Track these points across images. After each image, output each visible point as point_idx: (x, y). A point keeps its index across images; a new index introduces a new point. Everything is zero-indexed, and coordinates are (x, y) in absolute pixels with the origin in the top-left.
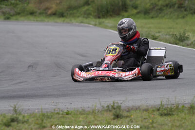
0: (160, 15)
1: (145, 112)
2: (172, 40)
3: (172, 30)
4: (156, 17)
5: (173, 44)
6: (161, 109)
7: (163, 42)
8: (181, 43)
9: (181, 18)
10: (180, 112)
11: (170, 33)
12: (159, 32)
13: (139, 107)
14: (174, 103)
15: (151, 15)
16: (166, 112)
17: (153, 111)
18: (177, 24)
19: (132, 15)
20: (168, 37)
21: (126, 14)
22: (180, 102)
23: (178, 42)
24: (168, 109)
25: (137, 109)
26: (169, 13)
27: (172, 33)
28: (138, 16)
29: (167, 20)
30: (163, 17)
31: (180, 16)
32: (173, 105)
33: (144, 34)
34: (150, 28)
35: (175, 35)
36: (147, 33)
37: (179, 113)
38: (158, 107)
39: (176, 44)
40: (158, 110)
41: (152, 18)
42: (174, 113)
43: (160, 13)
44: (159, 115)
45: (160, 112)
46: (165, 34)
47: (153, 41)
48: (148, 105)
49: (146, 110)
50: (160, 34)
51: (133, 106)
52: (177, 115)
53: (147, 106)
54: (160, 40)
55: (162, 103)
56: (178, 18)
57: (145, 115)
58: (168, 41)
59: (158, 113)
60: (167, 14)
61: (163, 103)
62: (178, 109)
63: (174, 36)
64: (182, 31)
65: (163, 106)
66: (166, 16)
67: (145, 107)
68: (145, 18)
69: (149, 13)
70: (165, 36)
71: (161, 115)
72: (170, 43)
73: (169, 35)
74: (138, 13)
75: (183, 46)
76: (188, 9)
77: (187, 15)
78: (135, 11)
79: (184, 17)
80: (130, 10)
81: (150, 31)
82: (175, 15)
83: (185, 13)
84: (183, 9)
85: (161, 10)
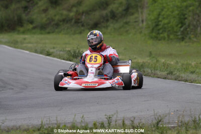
0: (57, 30)
3: (68, 46)
4: (53, 32)
8: (75, 59)
9: (78, 33)
12: (54, 48)
15: (47, 30)
18: (73, 39)
19: (28, 30)
21: (21, 29)
25: (17, 129)
26: (66, 28)
28: (34, 31)
29: (64, 36)
30: (60, 32)
31: (77, 32)
34: (45, 43)
35: (70, 51)
41: (49, 33)
43: (57, 28)
56: (75, 33)
60: (64, 29)
66: (62, 32)
68: (41, 34)
69: (45, 28)
70: (59, 52)
74: (34, 28)
76: (85, 24)
77: (84, 30)
78: (31, 26)
79: (81, 33)
80: (25, 25)
81: (46, 47)
82: (71, 31)
83: (82, 28)
84: (80, 24)
85: (57, 25)
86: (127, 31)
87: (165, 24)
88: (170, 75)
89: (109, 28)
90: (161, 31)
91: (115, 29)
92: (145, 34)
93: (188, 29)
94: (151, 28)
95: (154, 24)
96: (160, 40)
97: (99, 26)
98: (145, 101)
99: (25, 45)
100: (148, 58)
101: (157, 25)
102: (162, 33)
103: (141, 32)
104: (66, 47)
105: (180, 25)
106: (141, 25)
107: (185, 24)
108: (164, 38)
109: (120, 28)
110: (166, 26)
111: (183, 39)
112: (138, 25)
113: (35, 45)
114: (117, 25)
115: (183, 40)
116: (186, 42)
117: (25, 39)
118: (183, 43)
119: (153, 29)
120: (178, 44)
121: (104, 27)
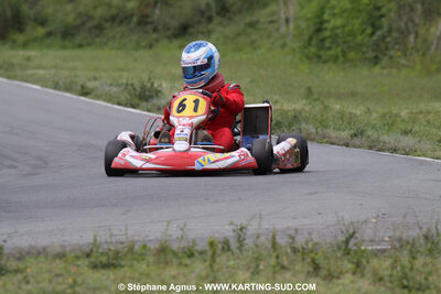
0: (98, 40)
1: (58, 261)
2: (124, 97)
3: (125, 74)
4: (89, 44)
5: (126, 105)
6: (94, 254)
7: (105, 100)
8: (144, 104)
9: (145, 47)
10: (136, 259)
11: (120, 82)
12: (95, 79)
13: (44, 249)
14: (124, 240)
15: (78, 40)
16: (104, 260)
17: (77, 258)
18: (135, 60)
19: (35, 40)
20: (114, 89)
21: (21, 38)
22: (136, 238)
23: (136, 101)
24: (111, 253)
25: (39, 253)
26: (118, 36)
27: (124, 81)
28: (48, 41)
29: (113, 52)
30: (105, 44)
31: (144, 44)
32: (122, 243)
33: (61, 83)
34: (74, 69)
35: (132, 85)
36: (68, 80)
37: (135, 262)
38: (88, 250)
39: (134, 107)
40: (88, 255)
41: (80, 46)
42: (123, 263)
43: (98, 36)
44: (88, 266)
45: (92, 259)
46: (109, 82)
47: (82, 98)
48: (66, 244)
49: (61, 256)
50: (97, 84)
51: (32, 247)
52: (131, 266)
53: (63, 247)
54: (98, 97)
55: (95, 240)
56: (138, 47)
57: (58, 265)
58: (116, 100)
59: (86, 262)
60: (114, 37)
61: (98, 238)
62: (133, 253)
63: (130, 87)
64: (145, 77)
65: (99, 247)
66: (110, 43)
67: (59, 250)
68: (64, 47)
69: (73, 35)
70: (107, 89)
71: (95, 267)
72: (119, 104)
73: (119, 85)
74: (49, 34)
75: (149, 111)
76: (160, 27)
77: (157, 41)
78: (41, 31)
79: (151, 46)
80: (28, 28)
81: (76, 76)
82: (130, 41)
83: (154, 36)
84: (149, 27)
85: (99, 28)
86: (252, 43)
87: (338, 28)
88: (358, 137)
89: (214, 36)
90: (327, 44)
91: (226, 37)
92: (293, 50)
93: (388, 39)
94: (306, 37)
95: (312, 28)
96: (325, 62)
97: (191, 30)
98: (310, 194)
99: (30, 72)
100: (304, 101)
101: (319, 30)
102: (330, 48)
103: (284, 45)
104: (120, 77)
105: (369, 31)
106: (283, 29)
107: (381, 27)
108: (335, 59)
109: (238, 35)
110: (339, 31)
111: (376, 60)
112: (278, 29)
113: (53, 71)
114: (230, 30)
115: (375, 64)
116: (383, 68)
117: (29, 59)
118: (377, 70)
119: (311, 39)
120: (365, 72)
121: (202, 33)
